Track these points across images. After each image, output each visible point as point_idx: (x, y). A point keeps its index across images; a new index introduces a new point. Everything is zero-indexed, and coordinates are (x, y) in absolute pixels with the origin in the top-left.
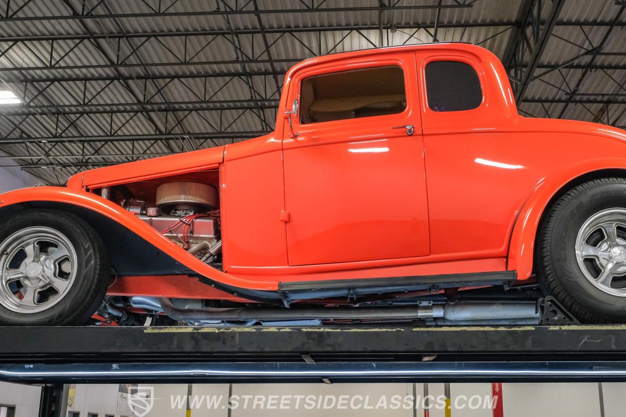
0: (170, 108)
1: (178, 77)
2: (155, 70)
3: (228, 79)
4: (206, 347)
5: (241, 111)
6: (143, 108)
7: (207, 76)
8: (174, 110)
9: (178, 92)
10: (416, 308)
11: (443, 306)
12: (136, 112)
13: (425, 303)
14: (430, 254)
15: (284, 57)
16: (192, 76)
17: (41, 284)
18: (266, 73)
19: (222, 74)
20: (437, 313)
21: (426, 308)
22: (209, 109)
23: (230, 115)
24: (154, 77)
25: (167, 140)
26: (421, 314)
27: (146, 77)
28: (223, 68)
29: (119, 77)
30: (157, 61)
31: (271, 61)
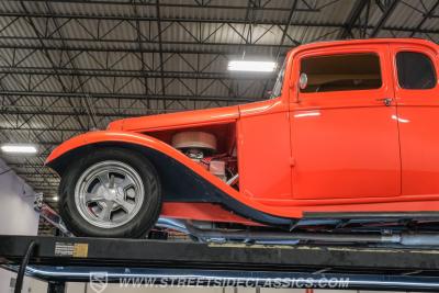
0: (76, 73)
1: (86, 50)
2: (69, 43)
3: (124, 54)
4: (256, 259)
5: (129, 79)
6: (56, 72)
7: (109, 50)
8: (79, 75)
9: (84, 61)
10: (379, 234)
11: (400, 234)
12: (49, 75)
13: (386, 232)
14: (401, 194)
15: (169, 40)
16: (98, 50)
17: (115, 205)
18: (154, 51)
19: (120, 50)
20: (395, 239)
21: (387, 235)
22: (105, 76)
23: (121, 81)
24: (68, 49)
25: (69, 97)
26: (384, 239)
27: (62, 49)
28: (122, 45)
29: (42, 48)
30: (73, 37)
31: (160, 42)
